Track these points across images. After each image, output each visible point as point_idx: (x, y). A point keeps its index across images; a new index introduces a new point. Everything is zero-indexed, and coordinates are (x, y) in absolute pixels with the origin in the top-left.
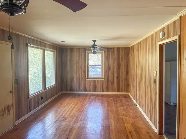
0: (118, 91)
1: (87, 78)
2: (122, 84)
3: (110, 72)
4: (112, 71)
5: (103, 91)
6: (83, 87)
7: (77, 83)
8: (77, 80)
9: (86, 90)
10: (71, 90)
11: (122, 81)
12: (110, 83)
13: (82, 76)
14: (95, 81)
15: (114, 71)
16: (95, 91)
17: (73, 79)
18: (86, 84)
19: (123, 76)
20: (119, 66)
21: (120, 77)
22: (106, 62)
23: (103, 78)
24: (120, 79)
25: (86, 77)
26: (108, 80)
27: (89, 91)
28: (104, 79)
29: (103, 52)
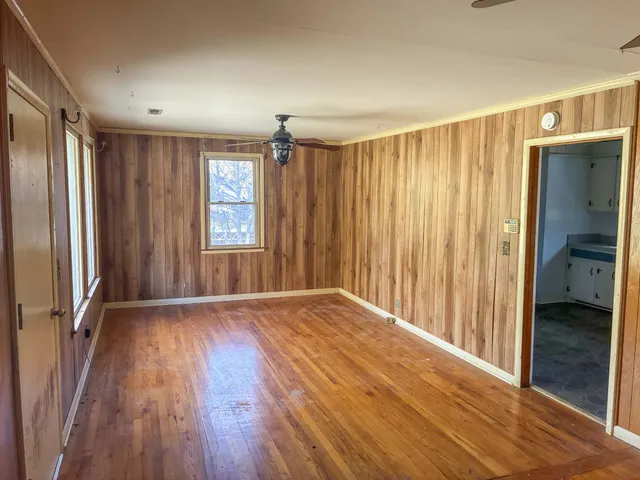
0: (309, 286)
1: (207, 249)
2: (320, 262)
3: (284, 223)
4: (290, 220)
5: (261, 290)
6: (189, 281)
7: (167, 269)
8: (167, 257)
9: (200, 292)
10: (144, 294)
11: (321, 253)
12: (284, 260)
13: (184, 240)
14: (233, 259)
15: (298, 221)
16: (233, 290)
17: (150, 254)
18: (203, 270)
19: (322, 239)
20: (312, 206)
21: (315, 241)
22: (272, 192)
23: (262, 245)
24: (315, 247)
25: (199, 243)
26: (277, 253)
27: (215, 293)
28: (266, 248)
29: (261, 156)
